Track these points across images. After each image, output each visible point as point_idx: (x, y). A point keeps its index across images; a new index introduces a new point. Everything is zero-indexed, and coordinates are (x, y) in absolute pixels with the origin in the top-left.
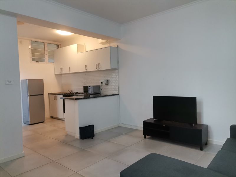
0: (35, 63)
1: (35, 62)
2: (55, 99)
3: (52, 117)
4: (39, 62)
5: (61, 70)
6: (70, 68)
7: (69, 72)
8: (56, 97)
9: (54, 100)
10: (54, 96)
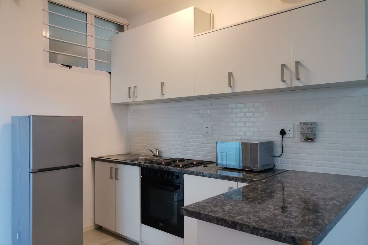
0: (58, 70)
1: (58, 66)
2: (115, 176)
3: (99, 228)
4: (70, 67)
5: (132, 91)
6: (163, 84)
7: (159, 97)
8: (117, 169)
9: (111, 178)
10: (111, 168)
